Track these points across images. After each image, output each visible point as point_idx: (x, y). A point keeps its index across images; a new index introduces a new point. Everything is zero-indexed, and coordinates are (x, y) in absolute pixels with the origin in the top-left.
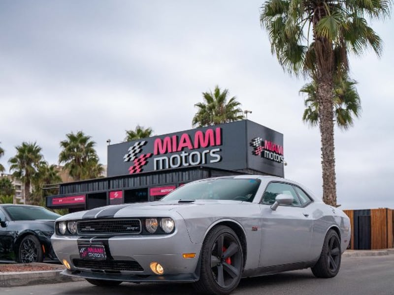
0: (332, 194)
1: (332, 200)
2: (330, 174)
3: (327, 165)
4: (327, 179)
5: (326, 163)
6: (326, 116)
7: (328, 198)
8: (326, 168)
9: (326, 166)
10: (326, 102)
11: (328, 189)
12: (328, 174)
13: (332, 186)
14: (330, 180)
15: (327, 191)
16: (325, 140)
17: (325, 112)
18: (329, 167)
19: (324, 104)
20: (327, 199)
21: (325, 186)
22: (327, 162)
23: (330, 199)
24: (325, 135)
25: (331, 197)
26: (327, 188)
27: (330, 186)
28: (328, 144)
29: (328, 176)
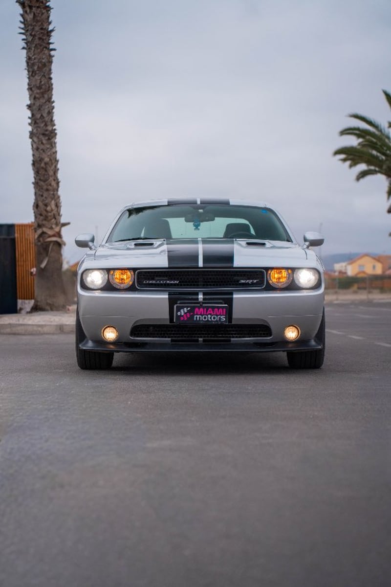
0: (55, 200)
1: (55, 212)
2: (50, 160)
3: (44, 142)
4: (46, 170)
5: (41, 137)
6: (40, 39)
7: (49, 208)
8: (41, 147)
9: (42, 143)
10: (38, 7)
11: (47, 190)
12: (47, 159)
13: (53, 183)
14: (51, 173)
15: (45, 194)
16: (39, 88)
17: (37, 28)
18: (48, 146)
19: (34, 9)
20: (46, 211)
21: (42, 183)
22: (43, 134)
23: (52, 210)
24: (36, 77)
25: (53, 207)
26: (45, 187)
27: (50, 185)
28: (43, 97)
29: (46, 164)
